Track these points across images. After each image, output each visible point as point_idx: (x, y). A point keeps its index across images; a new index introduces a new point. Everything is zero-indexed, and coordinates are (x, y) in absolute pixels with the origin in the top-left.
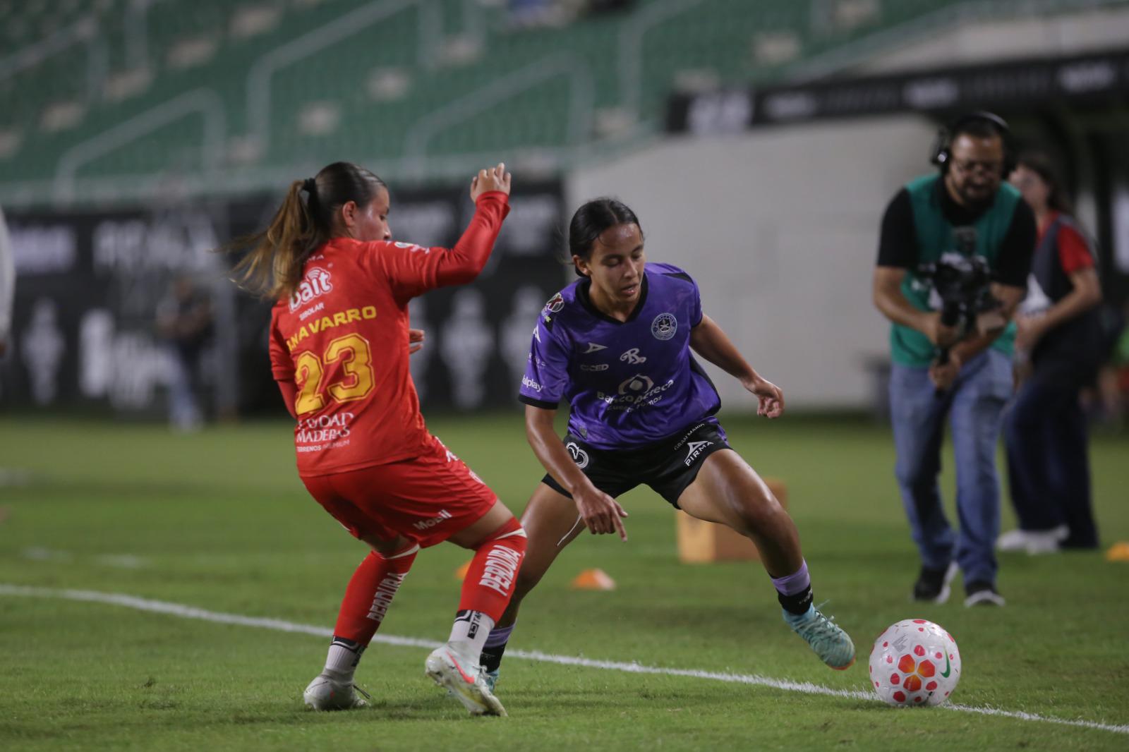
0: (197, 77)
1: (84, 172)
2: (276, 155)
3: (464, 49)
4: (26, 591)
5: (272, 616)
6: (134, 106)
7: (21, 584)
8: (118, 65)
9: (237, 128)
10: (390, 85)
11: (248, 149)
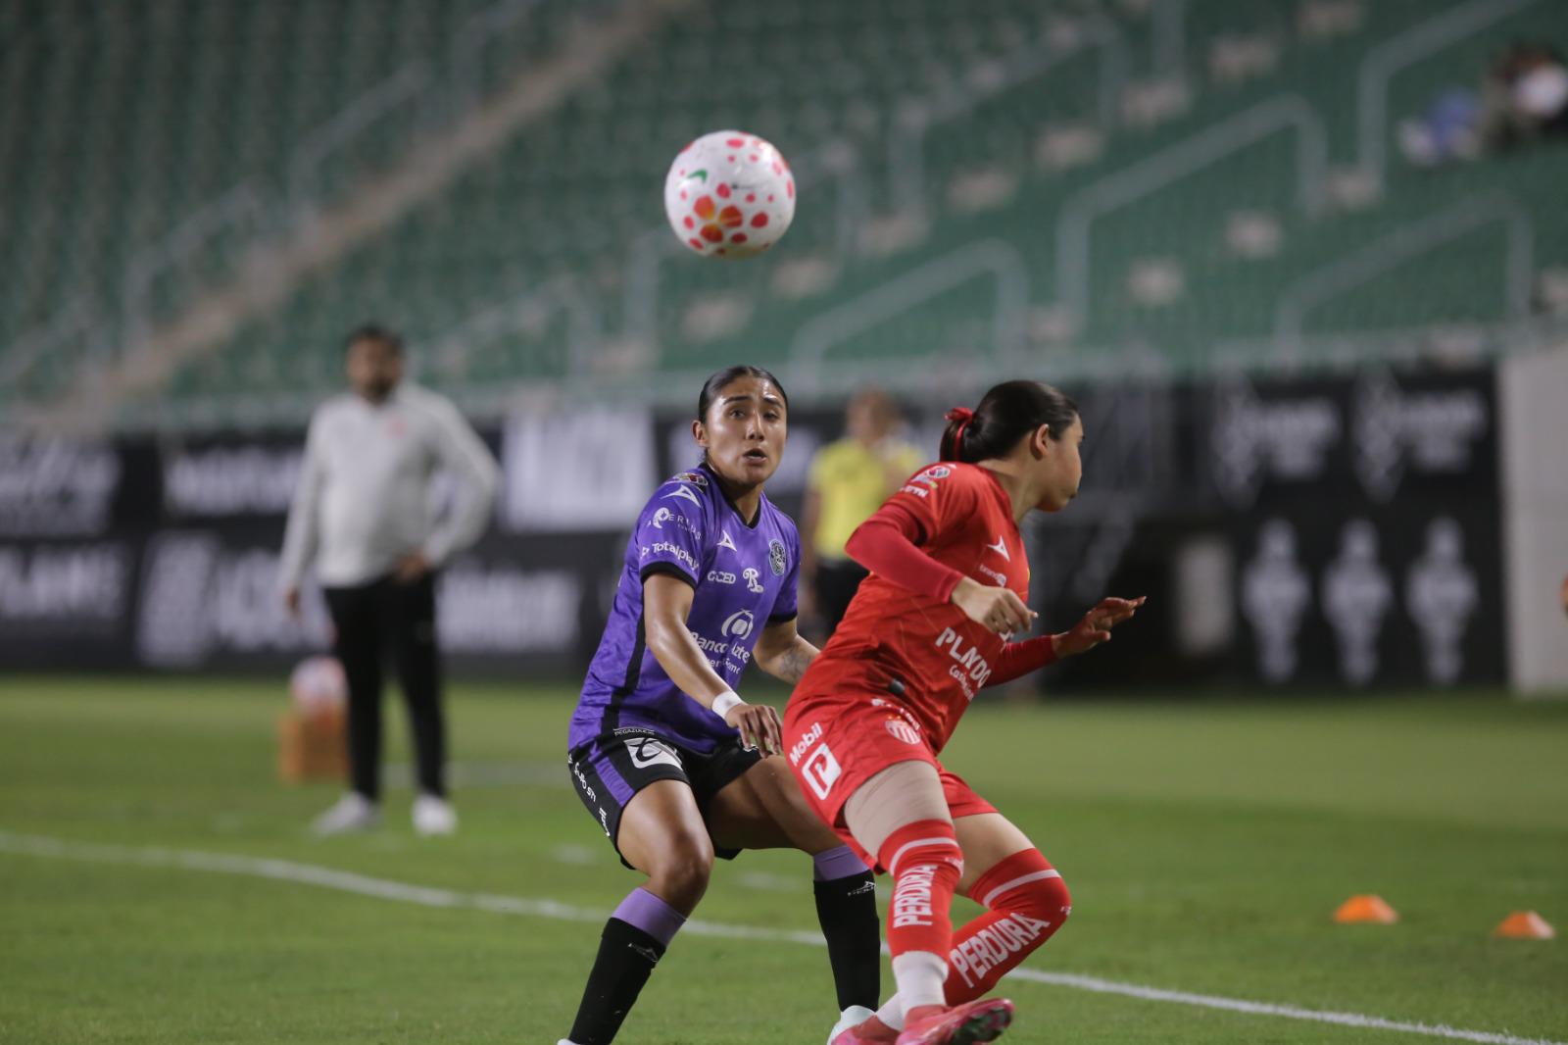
0: (990, 223)
1: (835, 353)
2: (1096, 333)
3: (1358, 187)
4: (741, 932)
5: (1077, 970)
6: (903, 263)
7: (733, 922)
8: (882, 206)
9: (1042, 293)
10: (1254, 235)
11: (1058, 324)
